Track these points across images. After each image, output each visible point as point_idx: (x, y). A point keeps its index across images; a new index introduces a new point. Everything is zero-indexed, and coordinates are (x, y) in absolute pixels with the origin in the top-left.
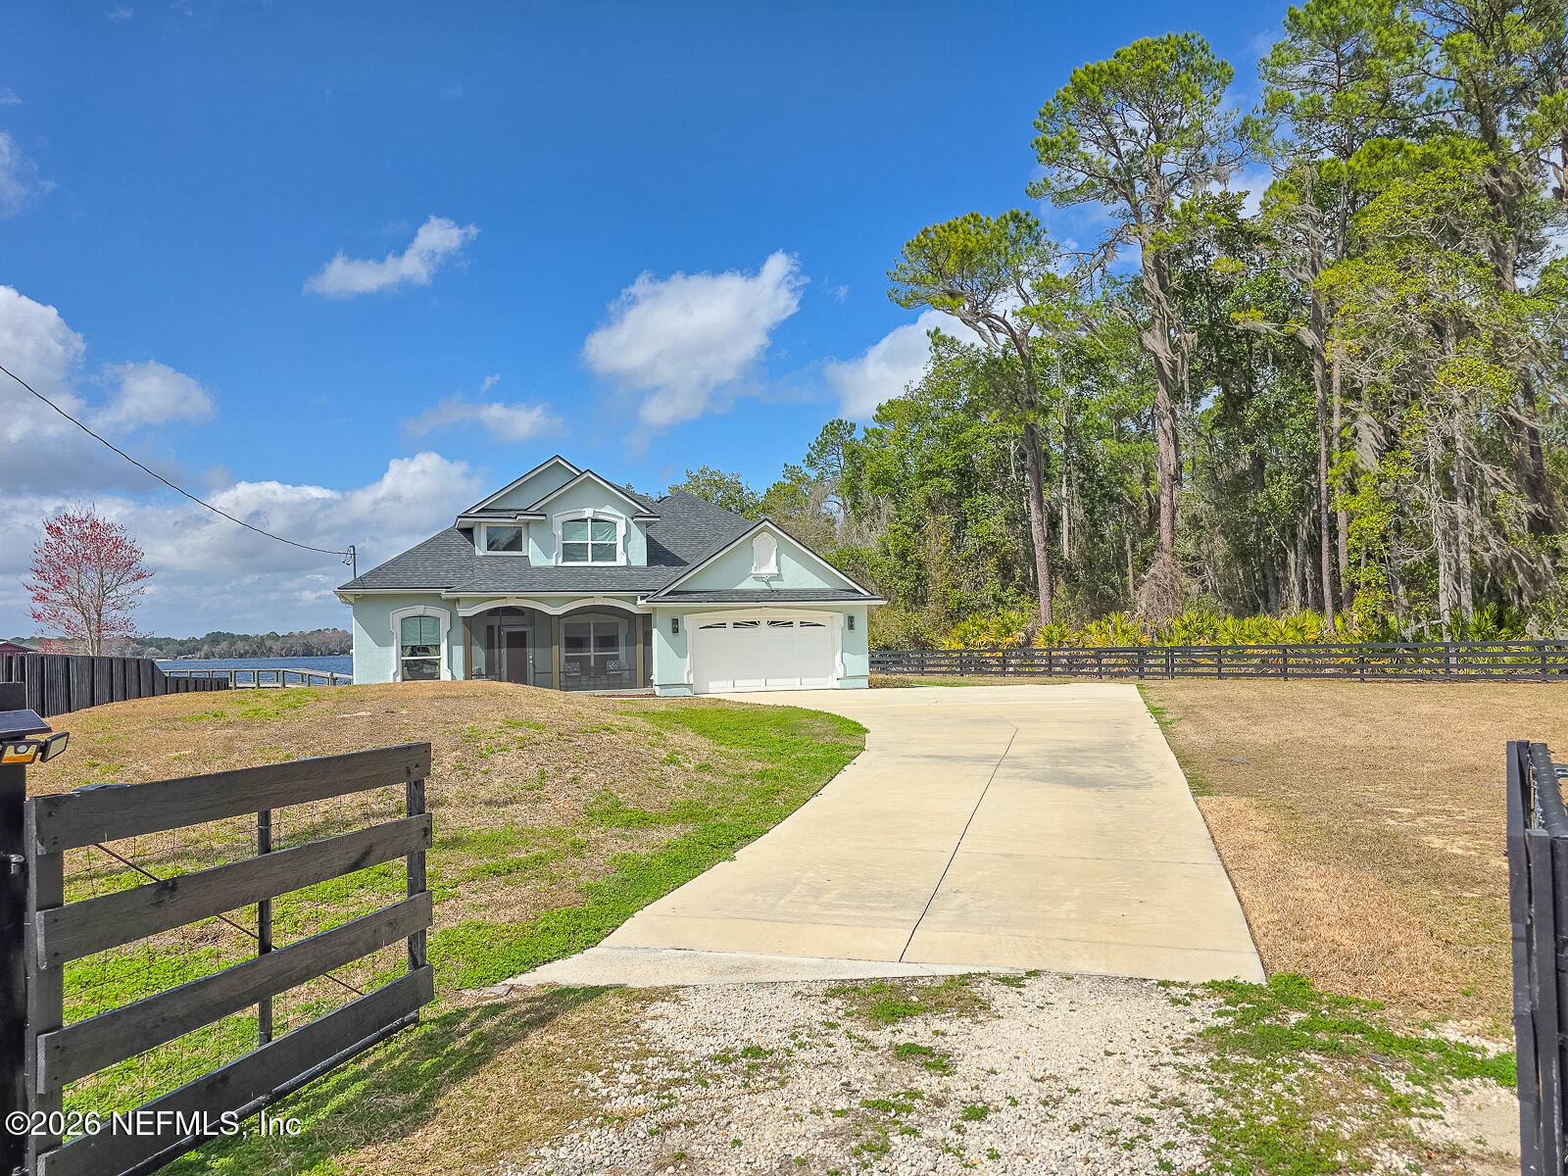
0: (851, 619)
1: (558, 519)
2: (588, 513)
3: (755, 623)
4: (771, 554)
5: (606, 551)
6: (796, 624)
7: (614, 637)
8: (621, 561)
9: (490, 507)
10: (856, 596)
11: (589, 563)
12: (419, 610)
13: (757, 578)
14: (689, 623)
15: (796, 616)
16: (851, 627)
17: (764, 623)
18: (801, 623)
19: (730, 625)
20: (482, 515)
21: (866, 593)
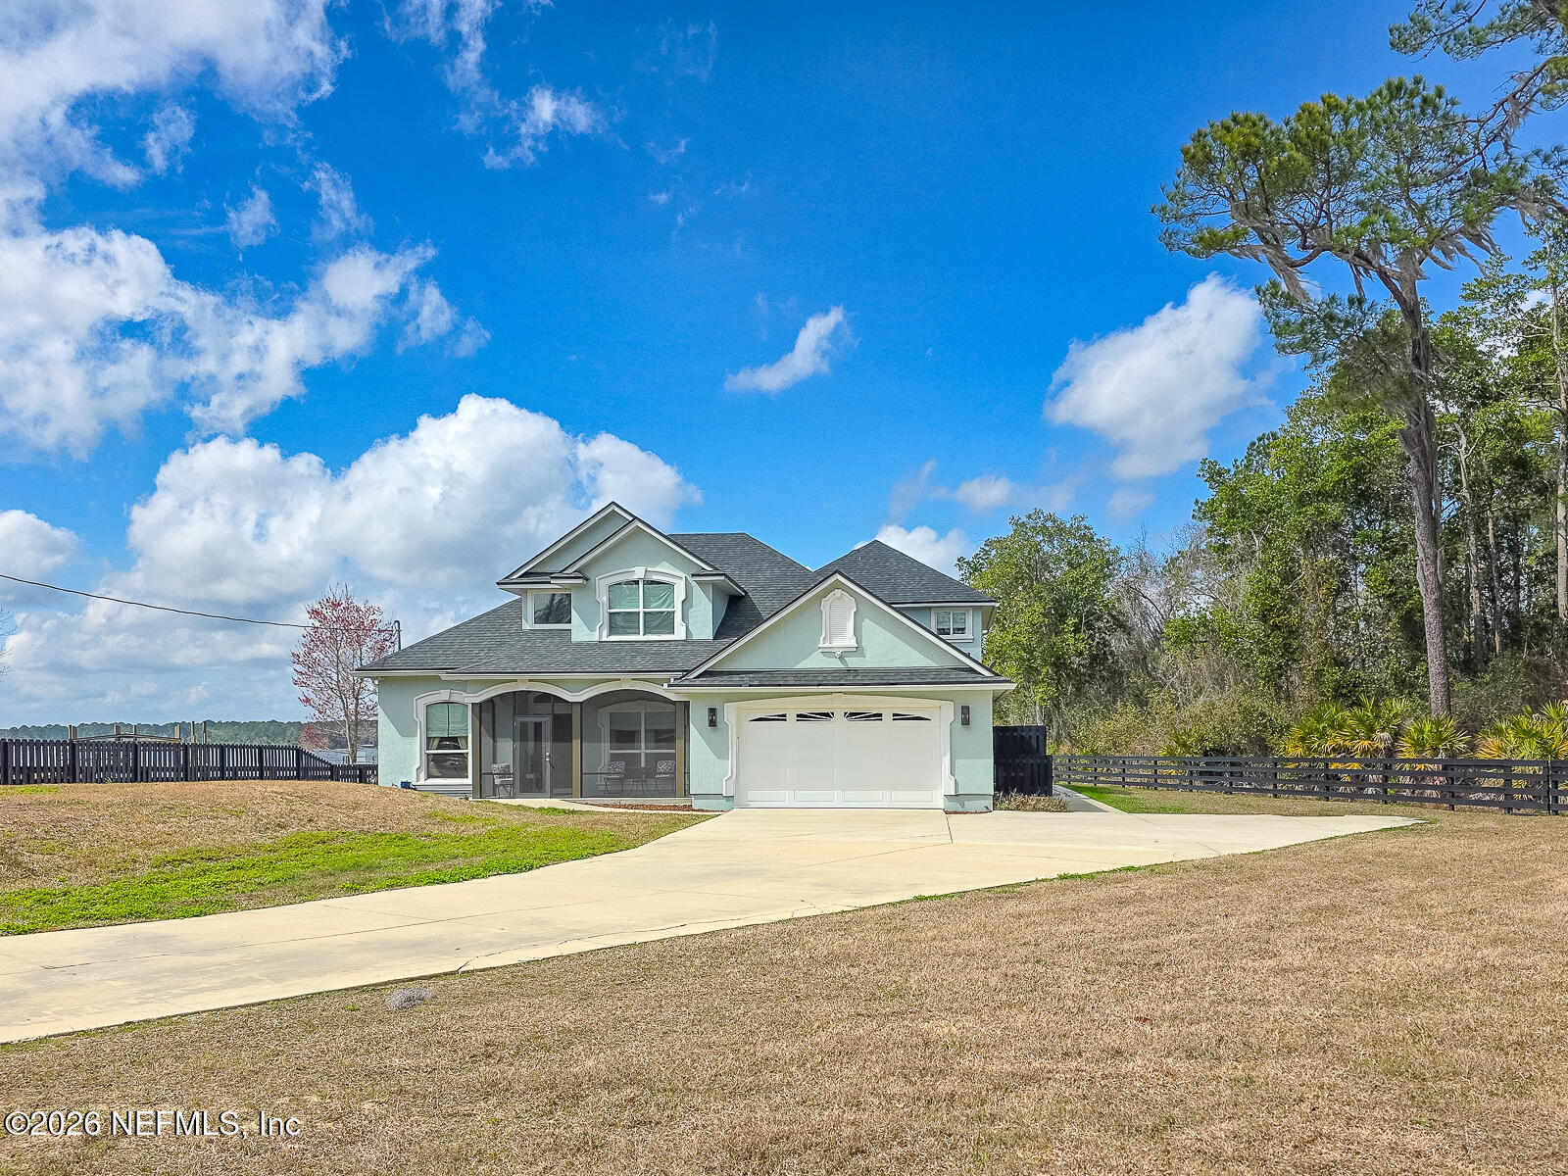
0: (966, 710)
1: (602, 583)
2: (639, 573)
3: (827, 715)
4: (847, 620)
5: (665, 622)
6: (887, 716)
7: (635, 731)
8: (680, 633)
9: (532, 571)
10: (970, 677)
11: (641, 637)
12: (444, 695)
13: (827, 653)
14: (729, 714)
15: (887, 705)
16: (966, 722)
17: (839, 715)
18: (894, 715)
19: (791, 717)
20: (525, 580)
21: (986, 673)
